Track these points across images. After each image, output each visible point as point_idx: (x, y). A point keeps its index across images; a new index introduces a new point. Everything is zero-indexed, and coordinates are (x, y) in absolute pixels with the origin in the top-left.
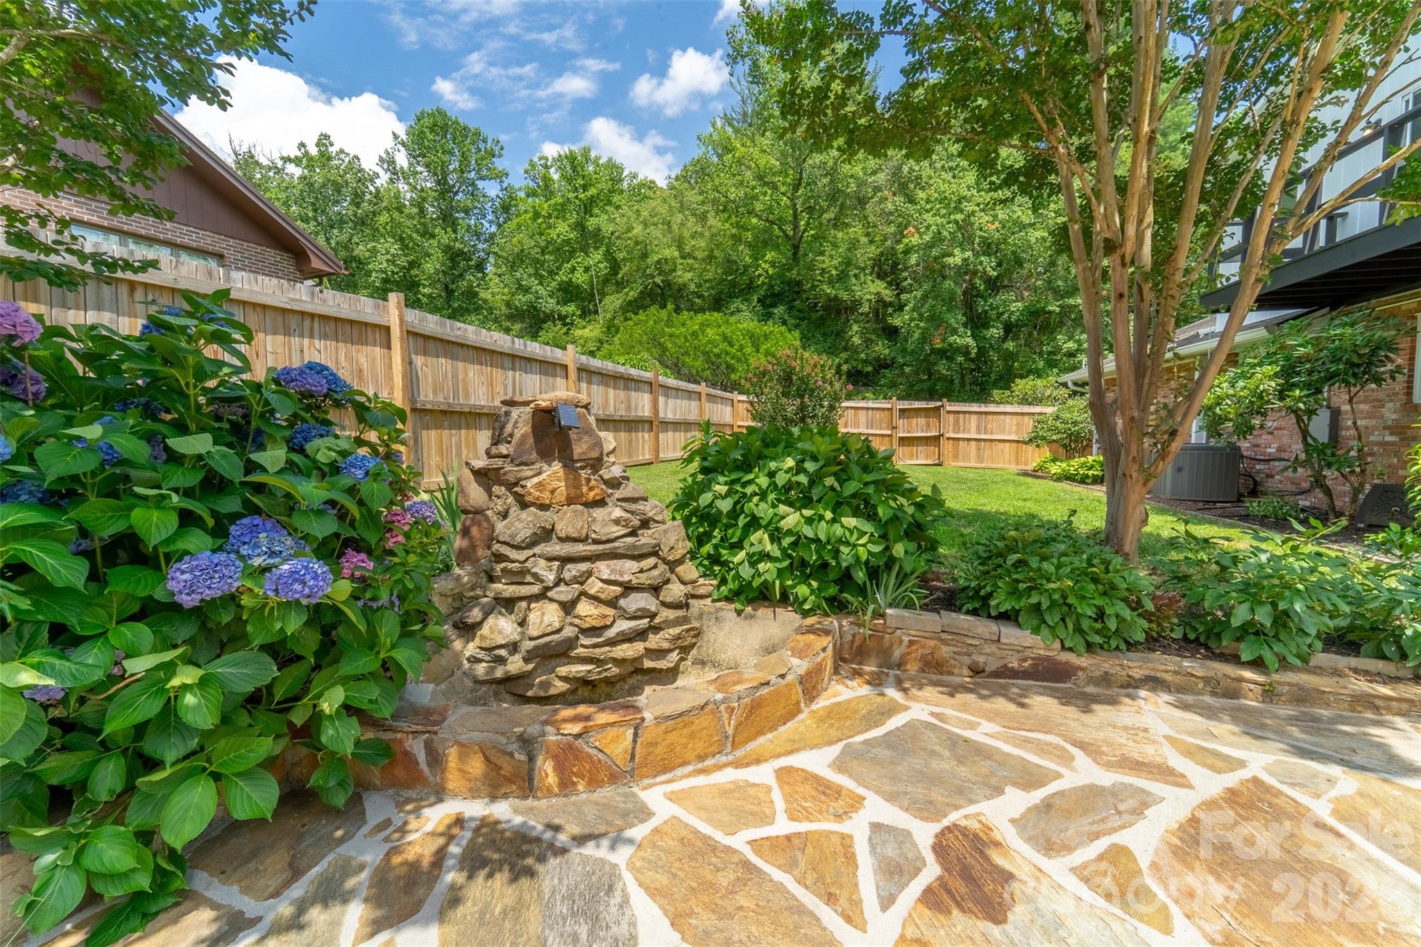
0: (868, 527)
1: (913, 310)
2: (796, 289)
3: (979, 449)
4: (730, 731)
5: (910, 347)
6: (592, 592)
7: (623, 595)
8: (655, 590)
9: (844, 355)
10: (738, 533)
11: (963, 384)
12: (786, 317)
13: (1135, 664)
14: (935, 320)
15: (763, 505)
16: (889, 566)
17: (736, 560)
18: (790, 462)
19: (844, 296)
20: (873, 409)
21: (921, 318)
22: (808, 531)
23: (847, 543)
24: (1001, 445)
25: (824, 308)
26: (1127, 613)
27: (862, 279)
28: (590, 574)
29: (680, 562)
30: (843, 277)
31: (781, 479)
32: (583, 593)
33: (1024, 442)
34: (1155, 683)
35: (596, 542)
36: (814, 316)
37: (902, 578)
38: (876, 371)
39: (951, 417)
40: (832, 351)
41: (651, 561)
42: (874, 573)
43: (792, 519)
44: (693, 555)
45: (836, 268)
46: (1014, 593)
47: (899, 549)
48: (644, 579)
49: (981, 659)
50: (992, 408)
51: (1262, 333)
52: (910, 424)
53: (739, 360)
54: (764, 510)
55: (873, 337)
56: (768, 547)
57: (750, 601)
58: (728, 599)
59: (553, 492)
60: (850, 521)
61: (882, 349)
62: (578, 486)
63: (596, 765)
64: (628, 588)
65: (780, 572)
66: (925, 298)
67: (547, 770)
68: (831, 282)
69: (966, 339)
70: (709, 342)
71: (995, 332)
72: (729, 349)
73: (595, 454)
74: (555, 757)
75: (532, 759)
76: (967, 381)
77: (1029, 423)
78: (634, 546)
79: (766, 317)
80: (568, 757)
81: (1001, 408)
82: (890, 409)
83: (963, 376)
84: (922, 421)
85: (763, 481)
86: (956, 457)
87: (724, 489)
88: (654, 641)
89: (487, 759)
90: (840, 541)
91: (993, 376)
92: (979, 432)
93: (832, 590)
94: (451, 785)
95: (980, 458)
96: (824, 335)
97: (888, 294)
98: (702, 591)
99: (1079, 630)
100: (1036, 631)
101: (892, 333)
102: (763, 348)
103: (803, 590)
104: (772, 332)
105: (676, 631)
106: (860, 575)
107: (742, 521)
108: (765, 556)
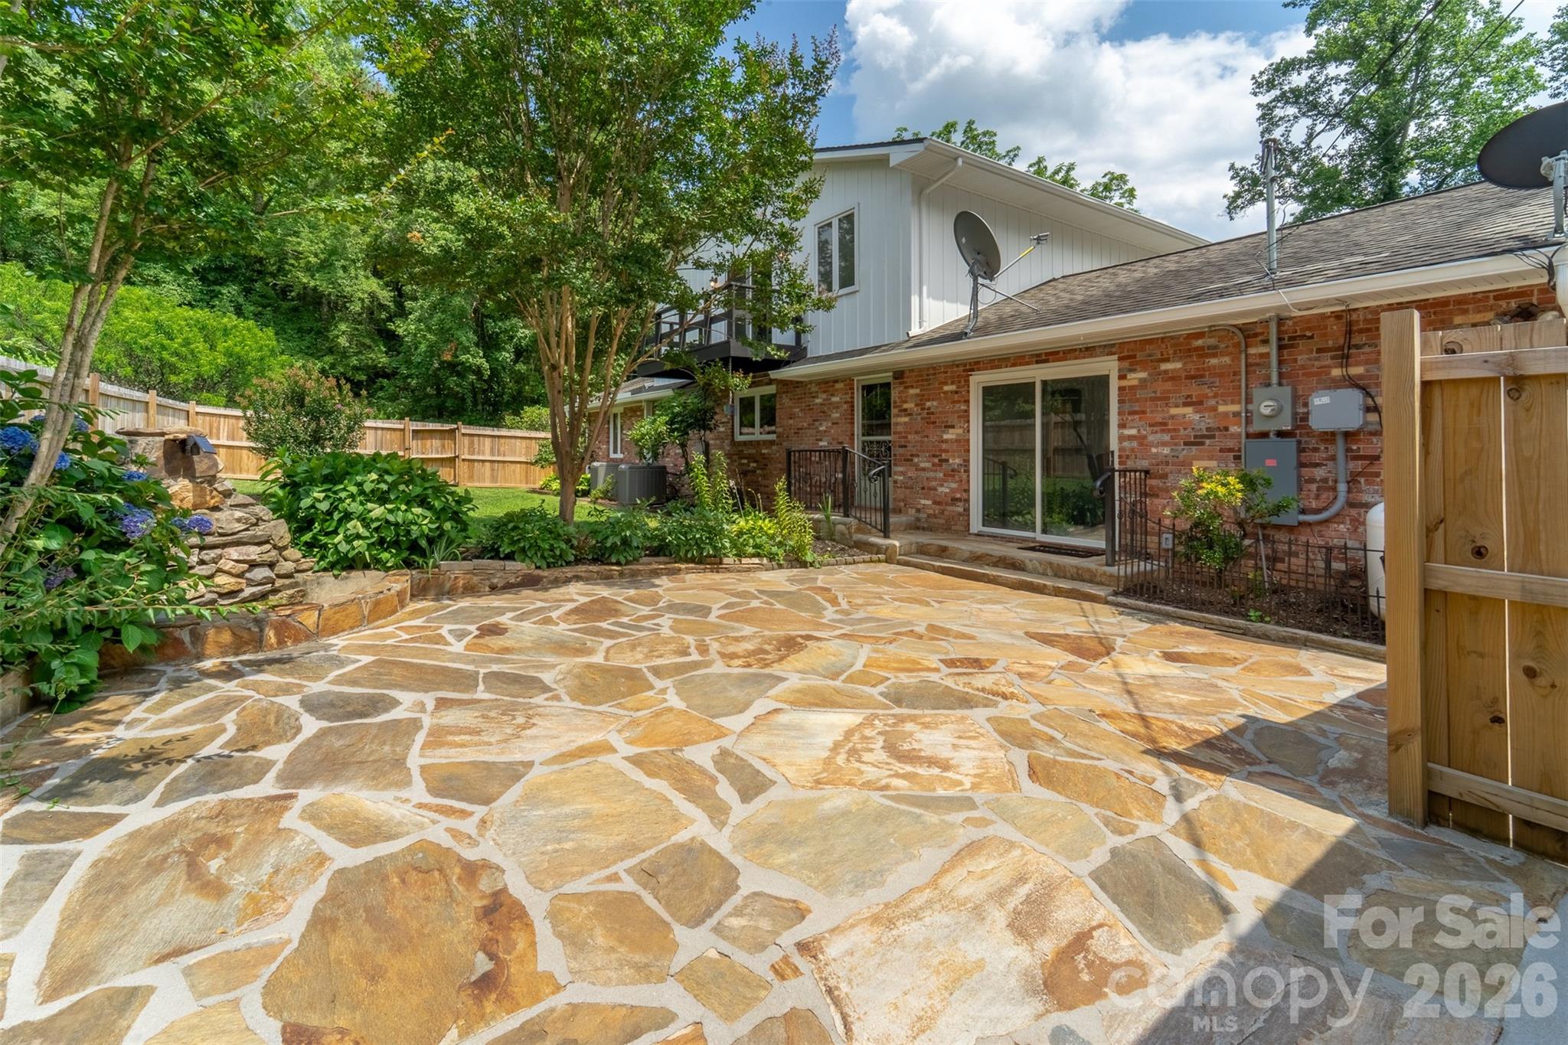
0: (428, 513)
1: (420, 320)
2: (257, 266)
3: (493, 470)
4: (366, 613)
5: (416, 359)
6: (226, 568)
7: (248, 571)
8: (271, 565)
9: (329, 359)
10: (334, 524)
11: (475, 403)
12: (241, 300)
13: (569, 571)
14: (445, 335)
15: (353, 505)
16: (441, 536)
17: (336, 541)
18: (374, 476)
19: (325, 288)
20: (383, 429)
21: (429, 330)
22: (391, 518)
23: (416, 524)
24: (513, 466)
25: (299, 297)
26: (564, 546)
27: (353, 273)
28: (220, 557)
29: (285, 548)
30: (325, 266)
31: (368, 487)
32: (219, 570)
33: (532, 464)
34: (577, 578)
35: (221, 535)
36: (285, 305)
37: (450, 542)
38: (372, 380)
39: (466, 440)
40: (312, 352)
41: (268, 547)
42: (431, 541)
43: (378, 511)
44: (294, 543)
45: (316, 255)
46: (513, 543)
47: (447, 526)
48: (265, 557)
49: (495, 581)
50: (504, 432)
51: (669, 393)
52: (424, 446)
53: (184, 358)
54: (355, 507)
55: (368, 341)
56: (362, 531)
57: (344, 569)
58: (325, 570)
59: (182, 501)
60: (418, 510)
61: (380, 357)
62: (203, 496)
63: (298, 631)
64: (253, 565)
65: (370, 546)
66: (434, 307)
67: (271, 635)
68: (309, 269)
69: (476, 359)
70: (130, 329)
71: (506, 356)
72: (166, 342)
73: (212, 473)
74: (275, 628)
75: (262, 630)
76: (480, 401)
77: (535, 447)
78: (255, 536)
79: (208, 299)
80: (282, 628)
81: (512, 433)
82: (403, 430)
83: (475, 397)
84: (436, 443)
85: (353, 489)
86: (471, 478)
87: (321, 496)
88: (273, 600)
89: (234, 634)
90: (412, 523)
91: (506, 397)
92: (492, 454)
93: (405, 554)
94: (208, 652)
95: (494, 479)
96: (300, 330)
97: (385, 296)
98: (304, 567)
99: (543, 557)
100: (523, 561)
101: (391, 340)
102: (221, 346)
103: (385, 556)
104: (235, 326)
105: (291, 592)
106: (423, 543)
107: (336, 516)
108: (358, 536)
